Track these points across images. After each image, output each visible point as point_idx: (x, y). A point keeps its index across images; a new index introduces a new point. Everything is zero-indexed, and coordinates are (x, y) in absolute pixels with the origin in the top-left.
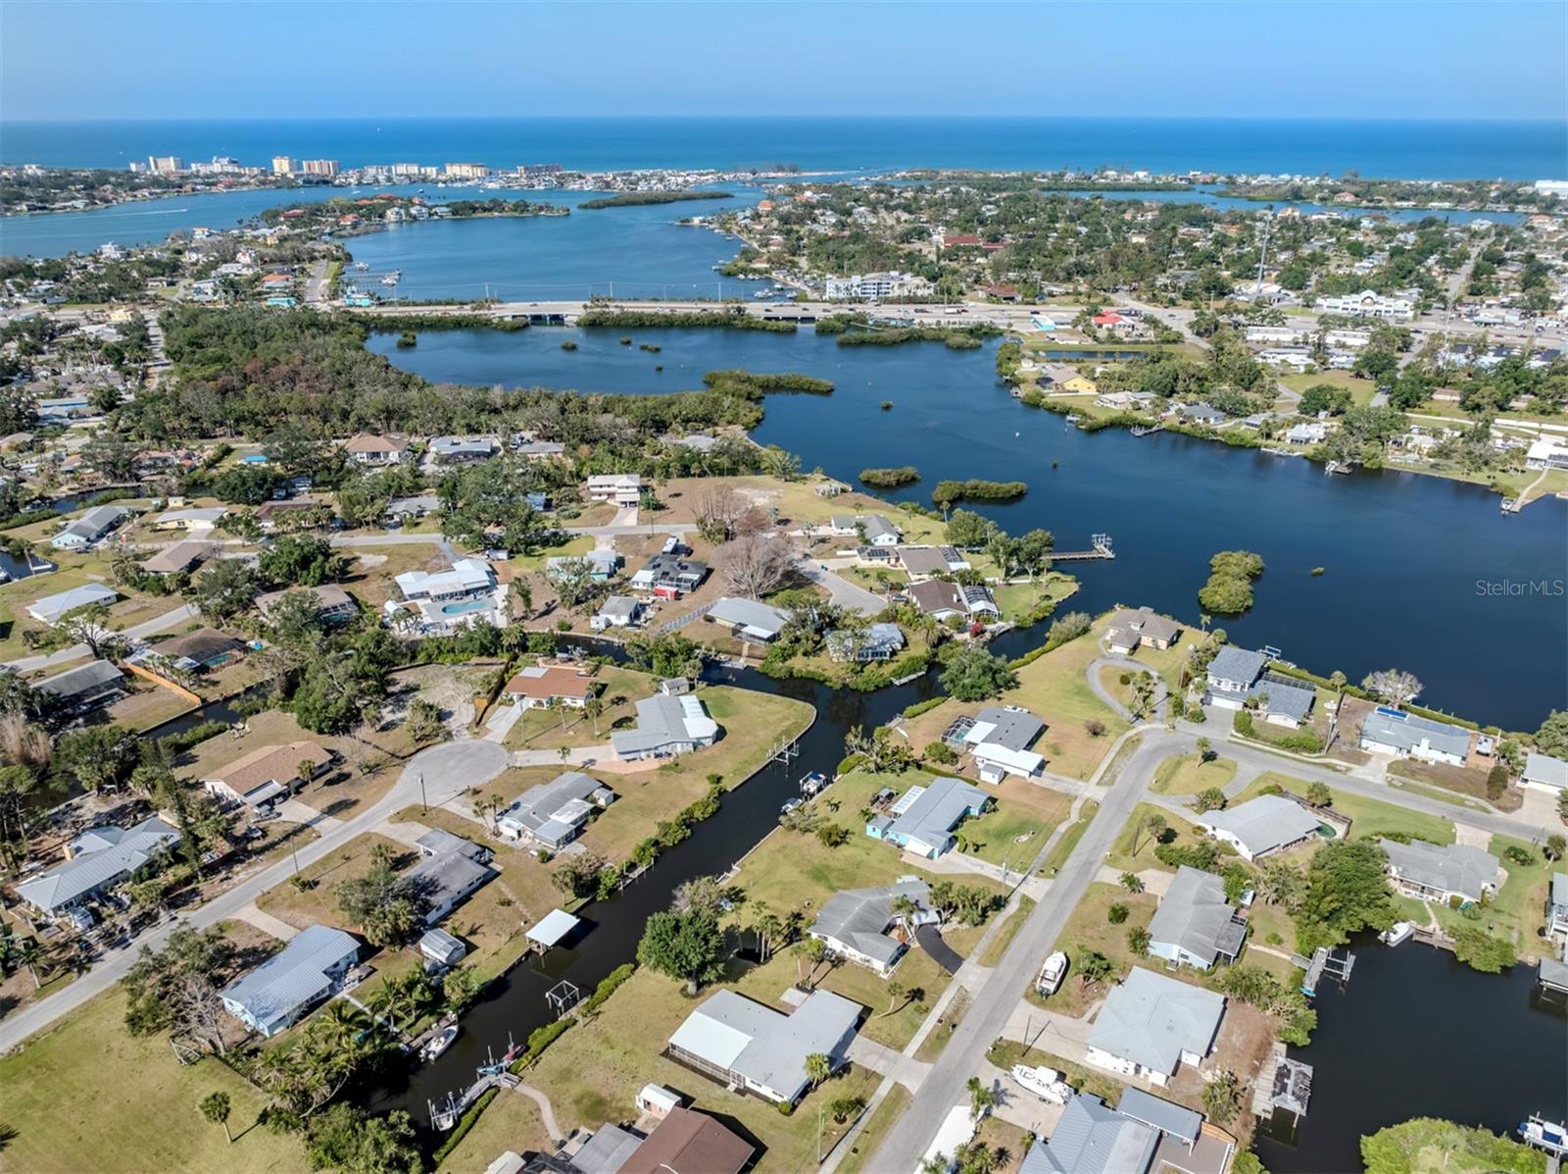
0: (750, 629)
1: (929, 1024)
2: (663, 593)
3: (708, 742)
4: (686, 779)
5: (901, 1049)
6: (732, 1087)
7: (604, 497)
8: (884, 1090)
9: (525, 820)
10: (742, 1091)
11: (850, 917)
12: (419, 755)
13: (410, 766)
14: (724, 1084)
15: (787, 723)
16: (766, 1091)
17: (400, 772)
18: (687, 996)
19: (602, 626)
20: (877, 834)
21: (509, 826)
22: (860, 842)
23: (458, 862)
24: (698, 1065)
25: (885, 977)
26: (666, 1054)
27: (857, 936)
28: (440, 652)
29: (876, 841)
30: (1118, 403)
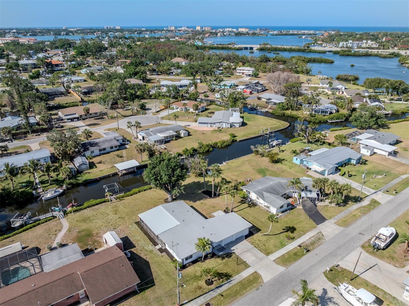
0: (273, 101)
1: (292, 246)
2: (246, 92)
3: (237, 126)
4: (221, 135)
5: (268, 254)
6: (158, 247)
7: (241, 74)
8: (245, 274)
10: (162, 250)
11: (266, 185)
12: (131, 117)
13: (126, 119)
15: (275, 126)
17: (120, 120)
18: (165, 201)
20: (298, 162)
21: (140, 135)
22: (288, 164)
23: (111, 140)
24: (149, 232)
26: (137, 223)
27: (266, 194)
28: (160, 96)
29: (296, 165)
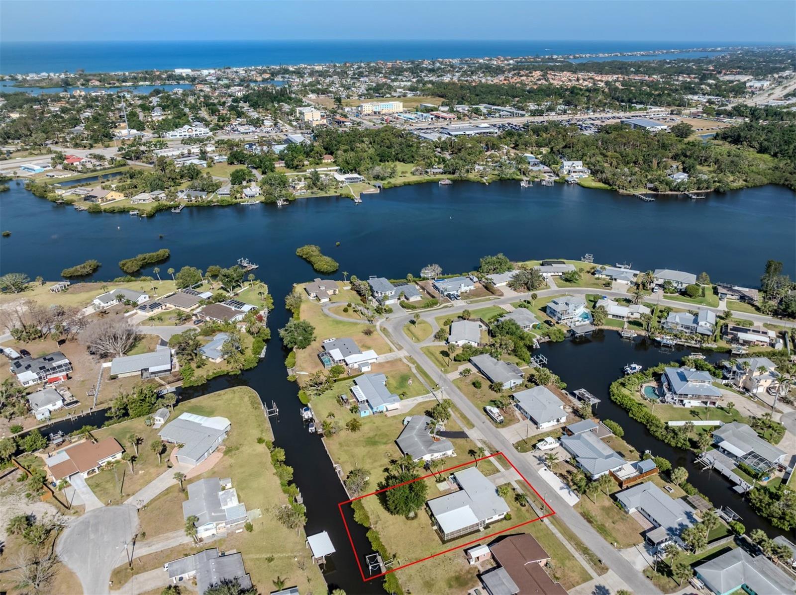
0: (152, 370)
1: (490, 457)
2: (57, 379)
3: (229, 428)
4: (246, 450)
5: (498, 471)
6: (481, 529)
8: (516, 486)
9: (214, 519)
10: (487, 527)
11: (420, 444)
12: (58, 549)
13: (64, 559)
14: (478, 531)
15: (246, 399)
16: (496, 518)
17: (65, 567)
18: (413, 519)
19: (47, 414)
20: (367, 414)
22: (366, 421)
23: (218, 563)
24: (462, 533)
25: (455, 455)
26: (444, 542)
27: (432, 448)
29: (369, 417)
30: (145, 200)
